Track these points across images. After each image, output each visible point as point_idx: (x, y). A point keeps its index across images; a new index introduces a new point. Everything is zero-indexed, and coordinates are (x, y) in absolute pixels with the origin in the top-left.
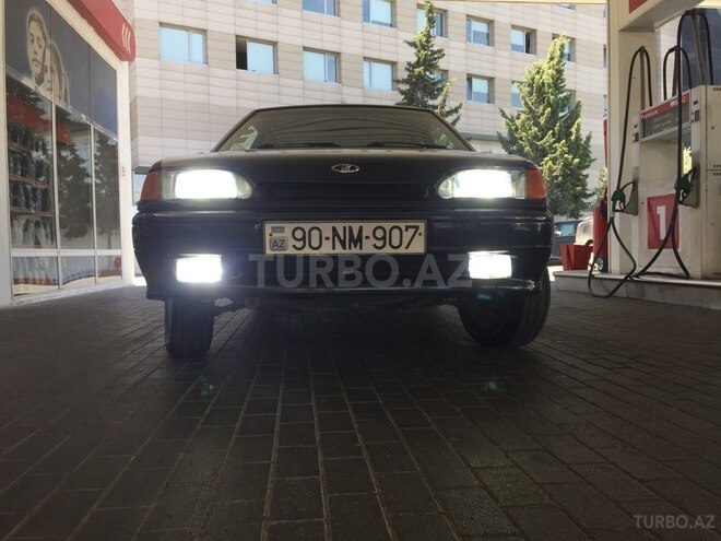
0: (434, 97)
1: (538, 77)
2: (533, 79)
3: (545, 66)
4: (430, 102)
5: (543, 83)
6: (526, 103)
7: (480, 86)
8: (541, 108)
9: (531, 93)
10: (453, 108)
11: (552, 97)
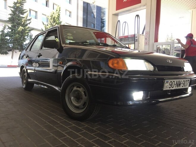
0: (23, 14)
1: (53, 15)
2: (52, 15)
3: (55, 12)
4: (21, 16)
5: (55, 17)
6: (50, 22)
7: (33, 13)
8: (54, 24)
9: (51, 19)
10: (29, 19)
11: (57, 22)
